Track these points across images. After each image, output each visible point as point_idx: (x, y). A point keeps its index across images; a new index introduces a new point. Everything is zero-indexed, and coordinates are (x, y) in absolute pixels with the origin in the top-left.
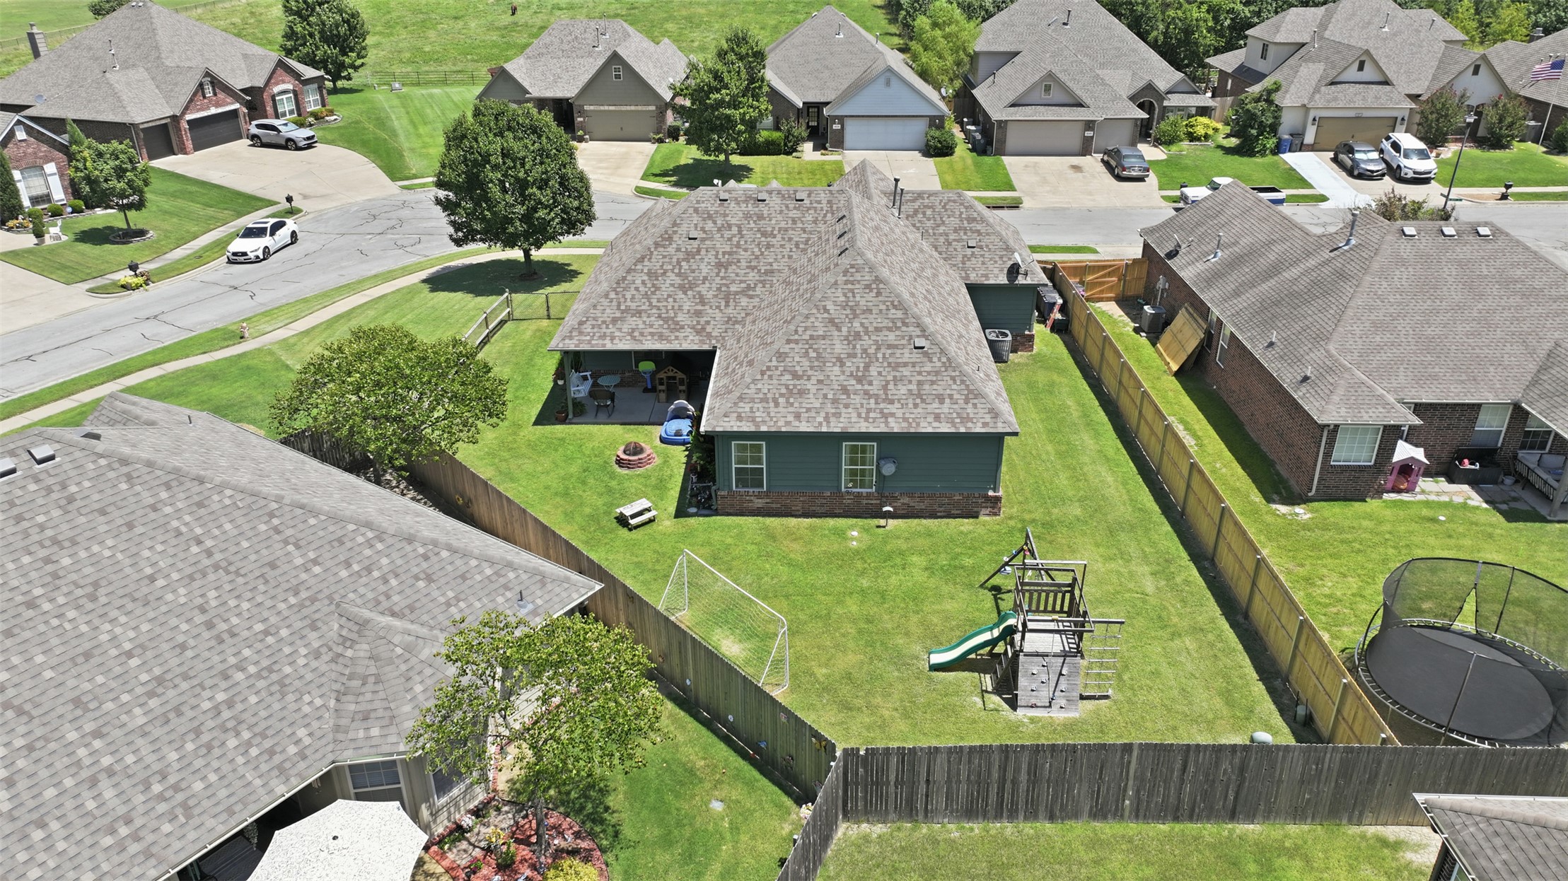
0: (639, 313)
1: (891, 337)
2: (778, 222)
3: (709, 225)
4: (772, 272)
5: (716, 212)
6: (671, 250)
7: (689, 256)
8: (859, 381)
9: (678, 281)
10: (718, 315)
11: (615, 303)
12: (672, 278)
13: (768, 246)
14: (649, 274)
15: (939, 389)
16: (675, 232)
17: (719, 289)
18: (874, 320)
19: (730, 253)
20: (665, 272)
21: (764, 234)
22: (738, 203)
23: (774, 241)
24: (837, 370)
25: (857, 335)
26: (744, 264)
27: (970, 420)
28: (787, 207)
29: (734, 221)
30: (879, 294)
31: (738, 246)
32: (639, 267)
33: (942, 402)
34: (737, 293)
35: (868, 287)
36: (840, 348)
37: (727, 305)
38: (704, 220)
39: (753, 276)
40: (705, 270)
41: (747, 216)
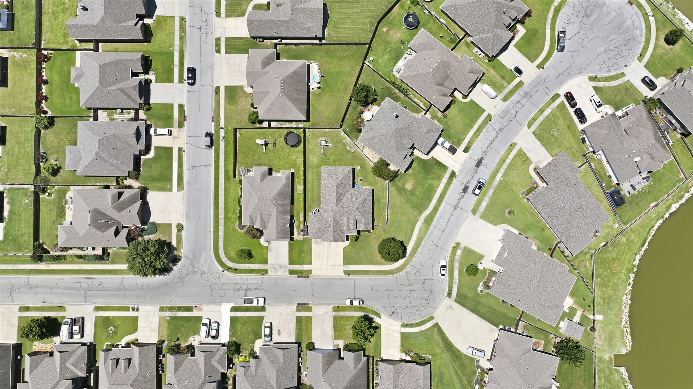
0: (362, 192)
1: (333, 175)
2: (345, 204)
4: (346, 197)
7: (356, 199)
8: (336, 171)
9: (357, 196)
10: (352, 192)
11: (365, 193)
14: (361, 197)
15: (329, 170)
17: (352, 195)
18: (335, 177)
20: (359, 197)
21: (347, 202)
24: (339, 172)
25: (336, 175)
26: (350, 198)
27: (326, 167)
28: (345, 206)
31: (350, 201)
32: (363, 198)
34: (350, 195)
36: (338, 174)
38: (355, 204)
40: (354, 197)
41: (349, 205)
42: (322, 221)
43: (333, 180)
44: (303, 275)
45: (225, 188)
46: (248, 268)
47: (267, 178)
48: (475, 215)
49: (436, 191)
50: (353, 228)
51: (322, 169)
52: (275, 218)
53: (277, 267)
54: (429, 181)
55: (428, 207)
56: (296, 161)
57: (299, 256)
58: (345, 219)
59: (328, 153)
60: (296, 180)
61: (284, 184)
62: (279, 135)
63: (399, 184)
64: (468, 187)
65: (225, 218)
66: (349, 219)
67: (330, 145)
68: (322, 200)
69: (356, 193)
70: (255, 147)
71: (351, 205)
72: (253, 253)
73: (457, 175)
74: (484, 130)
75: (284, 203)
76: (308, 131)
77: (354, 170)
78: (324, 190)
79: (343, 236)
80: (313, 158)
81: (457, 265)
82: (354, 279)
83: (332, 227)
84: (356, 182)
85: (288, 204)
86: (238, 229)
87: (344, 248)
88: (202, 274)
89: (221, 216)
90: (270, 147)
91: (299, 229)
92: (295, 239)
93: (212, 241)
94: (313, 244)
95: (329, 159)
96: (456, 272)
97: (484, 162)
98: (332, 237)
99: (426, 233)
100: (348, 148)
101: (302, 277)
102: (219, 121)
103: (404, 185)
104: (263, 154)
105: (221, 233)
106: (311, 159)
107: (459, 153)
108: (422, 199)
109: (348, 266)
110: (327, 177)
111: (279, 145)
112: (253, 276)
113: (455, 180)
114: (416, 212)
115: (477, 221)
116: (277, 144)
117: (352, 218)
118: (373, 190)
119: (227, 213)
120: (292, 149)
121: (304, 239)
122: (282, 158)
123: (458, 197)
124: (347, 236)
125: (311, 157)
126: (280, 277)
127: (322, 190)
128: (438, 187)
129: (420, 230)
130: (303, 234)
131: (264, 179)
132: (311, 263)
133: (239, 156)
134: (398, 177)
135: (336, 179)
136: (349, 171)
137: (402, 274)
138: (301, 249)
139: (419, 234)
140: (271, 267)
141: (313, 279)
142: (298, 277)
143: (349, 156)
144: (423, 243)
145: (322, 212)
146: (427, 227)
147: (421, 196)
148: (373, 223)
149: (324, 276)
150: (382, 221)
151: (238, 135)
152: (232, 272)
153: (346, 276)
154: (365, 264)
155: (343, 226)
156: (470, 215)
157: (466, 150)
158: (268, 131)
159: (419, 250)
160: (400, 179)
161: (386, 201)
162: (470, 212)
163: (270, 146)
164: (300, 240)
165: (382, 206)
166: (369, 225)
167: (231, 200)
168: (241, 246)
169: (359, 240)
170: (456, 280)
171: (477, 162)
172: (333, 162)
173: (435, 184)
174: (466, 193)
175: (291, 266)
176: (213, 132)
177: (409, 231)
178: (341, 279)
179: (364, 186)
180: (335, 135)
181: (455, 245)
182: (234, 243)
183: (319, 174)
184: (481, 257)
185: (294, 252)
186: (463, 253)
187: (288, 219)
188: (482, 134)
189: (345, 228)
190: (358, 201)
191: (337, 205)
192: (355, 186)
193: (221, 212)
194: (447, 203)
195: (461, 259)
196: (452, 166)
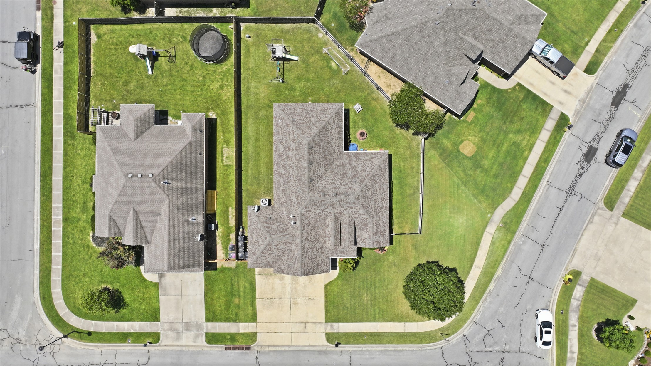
0: (366, 160)
1: (300, 122)
2: (330, 187)
3: (350, 185)
4: (331, 172)
5: (348, 190)
6: (360, 178)
7: (355, 176)
8: (308, 113)
9: (357, 169)
10: (345, 160)
11: (373, 163)
12: (359, 170)
13: (332, 179)
14: (365, 171)
15: (290, 111)
16: (360, 183)
17: (345, 167)
18: (305, 125)
19: (343, 177)
20: (361, 172)
21: (334, 183)
22: (342, 193)
23: (331, 181)
24: (313, 115)
25: (308, 122)
26: (339, 174)
27: (284, 105)
28: (327, 192)
29: (343, 187)
30: (303, 131)
31: (341, 180)
32: (369, 173)
33: (290, 109)
34: (340, 166)
35: (305, 133)
36: (313, 119)
37: (343, 163)
38: (352, 187)
39: (336, 171)
40: (350, 172)
41: (339, 189)
42: (274, 227)
43: (299, 132)
44: (238, 344)
45: (65, 154)
46: (115, 330)
47: (152, 129)
48: (612, 210)
49: (526, 158)
50: (347, 243)
51: (277, 108)
52: (166, 221)
53: (180, 327)
54: (511, 136)
55: (510, 192)
56: (219, 95)
57: (228, 304)
58: (330, 221)
59: (290, 77)
60: (220, 136)
61: (190, 144)
62: (183, 37)
63: (447, 143)
64: (596, 149)
65: (65, 220)
66: (337, 221)
67: (295, 58)
68: (276, 178)
69: (354, 163)
70: (129, 64)
71: (343, 190)
72: (127, 298)
73: (571, 122)
74: (631, 25)
75: (189, 185)
76: (247, 28)
77: (347, 112)
78: (281, 155)
79: (324, 262)
80: (256, 87)
81: (573, 319)
82: (350, 353)
83: (298, 241)
84: (352, 138)
85: (197, 190)
86: (94, 244)
87: (326, 286)
88: (13, 344)
89: (57, 216)
90: (164, 64)
91: (228, 243)
92: (219, 266)
93: (37, 272)
94: (257, 277)
95: (292, 89)
96: (573, 335)
97: (630, 95)
98: (299, 265)
99: (506, 251)
100: (333, 64)
101: (235, 348)
102: (52, 9)
103: (456, 145)
104: (147, 80)
105: (57, 254)
106: (253, 90)
107: (576, 74)
108: (496, 176)
109: (335, 324)
110: (288, 125)
111: (183, 59)
112: (127, 347)
113: (567, 134)
114: (484, 205)
115: (616, 224)
116: (178, 57)
117: (345, 219)
118: (390, 156)
119: (70, 208)
120: (211, 67)
121: (238, 266)
122: (188, 88)
123: (575, 170)
124: (334, 261)
125: (252, 84)
126: (187, 348)
127: (275, 157)
128: (531, 150)
129: (493, 243)
130: (234, 255)
131: (143, 133)
132: (254, 318)
133: (95, 84)
134: (445, 128)
135: (306, 130)
136: (338, 113)
137: (454, 341)
138: (232, 289)
139: (491, 252)
140: (166, 326)
141: (258, 353)
142: (227, 348)
143: (337, 82)
144: (499, 272)
145: (276, 206)
146: (508, 238)
147: (494, 170)
148: (391, 231)
149: (283, 346)
150: (409, 225)
151: (94, 39)
152: (80, 338)
153: (332, 347)
154: (374, 320)
155: (323, 237)
156: (602, 209)
157: (590, 70)
158: (158, 29)
159: (491, 287)
160: (449, 132)
161: (418, 181)
162: (602, 204)
163: (162, 60)
164: (229, 269)
165: (408, 191)
166: (383, 235)
167: (79, 181)
168: (101, 282)
169: (359, 267)
170: (573, 353)
171: (614, 93)
172: (300, 95)
173: (525, 142)
174: (593, 162)
175: (210, 324)
176: (39, 33)
177: (469, 247)
178: (320, 352)
179: (371, 147)
180: (305, 36)
181: (571, 277)
182: (85, 275)
183: (269, 120)
184: (631, 303)
185: (216, 293)
186: (587, 292)
187: (198, 224)
188: (624, 33)
189: (329, 243)
190: (358, 181)
191: (310, 190)
192: (351, 147)
193: (57, 208)
194: (550, 184)
195: (584, 306)
196: (561, 103)
